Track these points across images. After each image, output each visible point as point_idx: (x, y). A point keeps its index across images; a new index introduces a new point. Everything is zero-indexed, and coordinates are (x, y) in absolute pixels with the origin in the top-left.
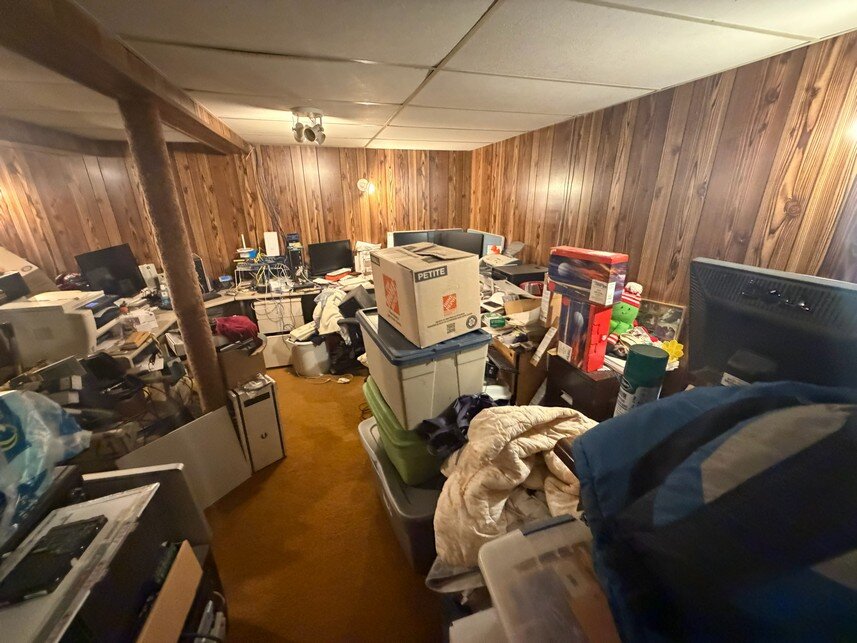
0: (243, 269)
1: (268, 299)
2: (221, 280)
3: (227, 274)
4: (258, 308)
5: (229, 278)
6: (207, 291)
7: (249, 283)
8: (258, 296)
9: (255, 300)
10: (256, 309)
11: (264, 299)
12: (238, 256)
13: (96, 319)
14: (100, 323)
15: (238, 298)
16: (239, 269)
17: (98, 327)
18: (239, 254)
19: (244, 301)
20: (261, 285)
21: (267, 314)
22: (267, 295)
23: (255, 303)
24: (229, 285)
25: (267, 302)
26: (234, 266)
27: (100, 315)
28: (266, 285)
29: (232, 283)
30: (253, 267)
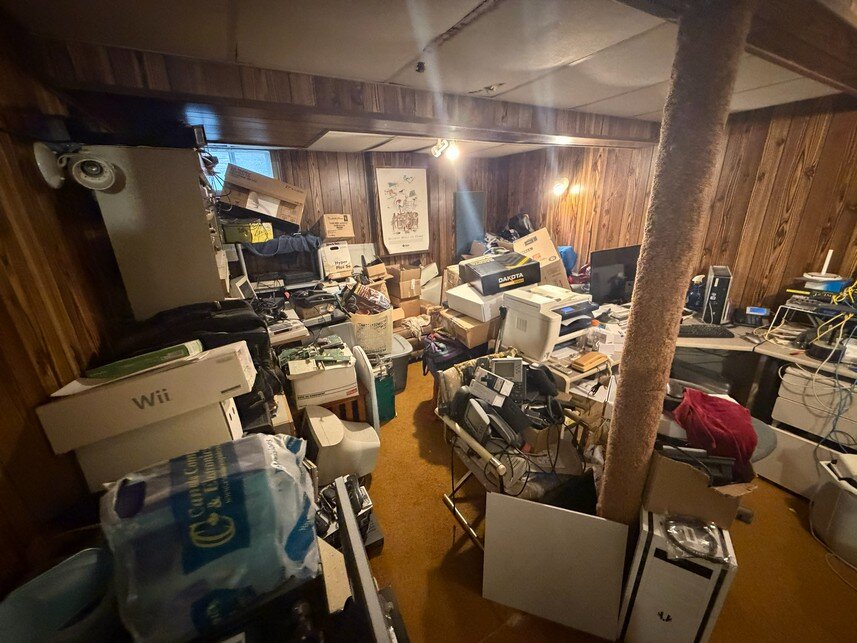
0: (797, 307)
1: (822, 372)
2: (748, 311)
3: (764, 305)
4: (791, 379)
5: (765, 312)
6: (717, 321)
7: (797, 332)
8: (802, 359)
9: (793, 365)
10: (785, 379)
11: (812, 370)
12: (800, 285)
13: (562, 326)
14: (564, 331)
15: (758, 350)
16: (789, 306)
17: (560, 335)
18: (804, 282)
19: (771, 359)
20: (822, 345)
21: (805, 395)
22: (825, 366)
23: (789, 369)
24: (758, 322)
25: (816, 376)
26: (783, 297)
27: (567, 323)
28: (835, 347)
29: (764, 321)
30: (822, 310)
